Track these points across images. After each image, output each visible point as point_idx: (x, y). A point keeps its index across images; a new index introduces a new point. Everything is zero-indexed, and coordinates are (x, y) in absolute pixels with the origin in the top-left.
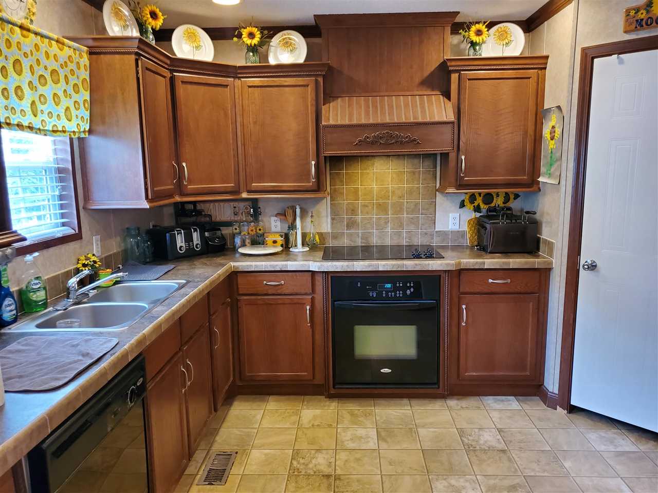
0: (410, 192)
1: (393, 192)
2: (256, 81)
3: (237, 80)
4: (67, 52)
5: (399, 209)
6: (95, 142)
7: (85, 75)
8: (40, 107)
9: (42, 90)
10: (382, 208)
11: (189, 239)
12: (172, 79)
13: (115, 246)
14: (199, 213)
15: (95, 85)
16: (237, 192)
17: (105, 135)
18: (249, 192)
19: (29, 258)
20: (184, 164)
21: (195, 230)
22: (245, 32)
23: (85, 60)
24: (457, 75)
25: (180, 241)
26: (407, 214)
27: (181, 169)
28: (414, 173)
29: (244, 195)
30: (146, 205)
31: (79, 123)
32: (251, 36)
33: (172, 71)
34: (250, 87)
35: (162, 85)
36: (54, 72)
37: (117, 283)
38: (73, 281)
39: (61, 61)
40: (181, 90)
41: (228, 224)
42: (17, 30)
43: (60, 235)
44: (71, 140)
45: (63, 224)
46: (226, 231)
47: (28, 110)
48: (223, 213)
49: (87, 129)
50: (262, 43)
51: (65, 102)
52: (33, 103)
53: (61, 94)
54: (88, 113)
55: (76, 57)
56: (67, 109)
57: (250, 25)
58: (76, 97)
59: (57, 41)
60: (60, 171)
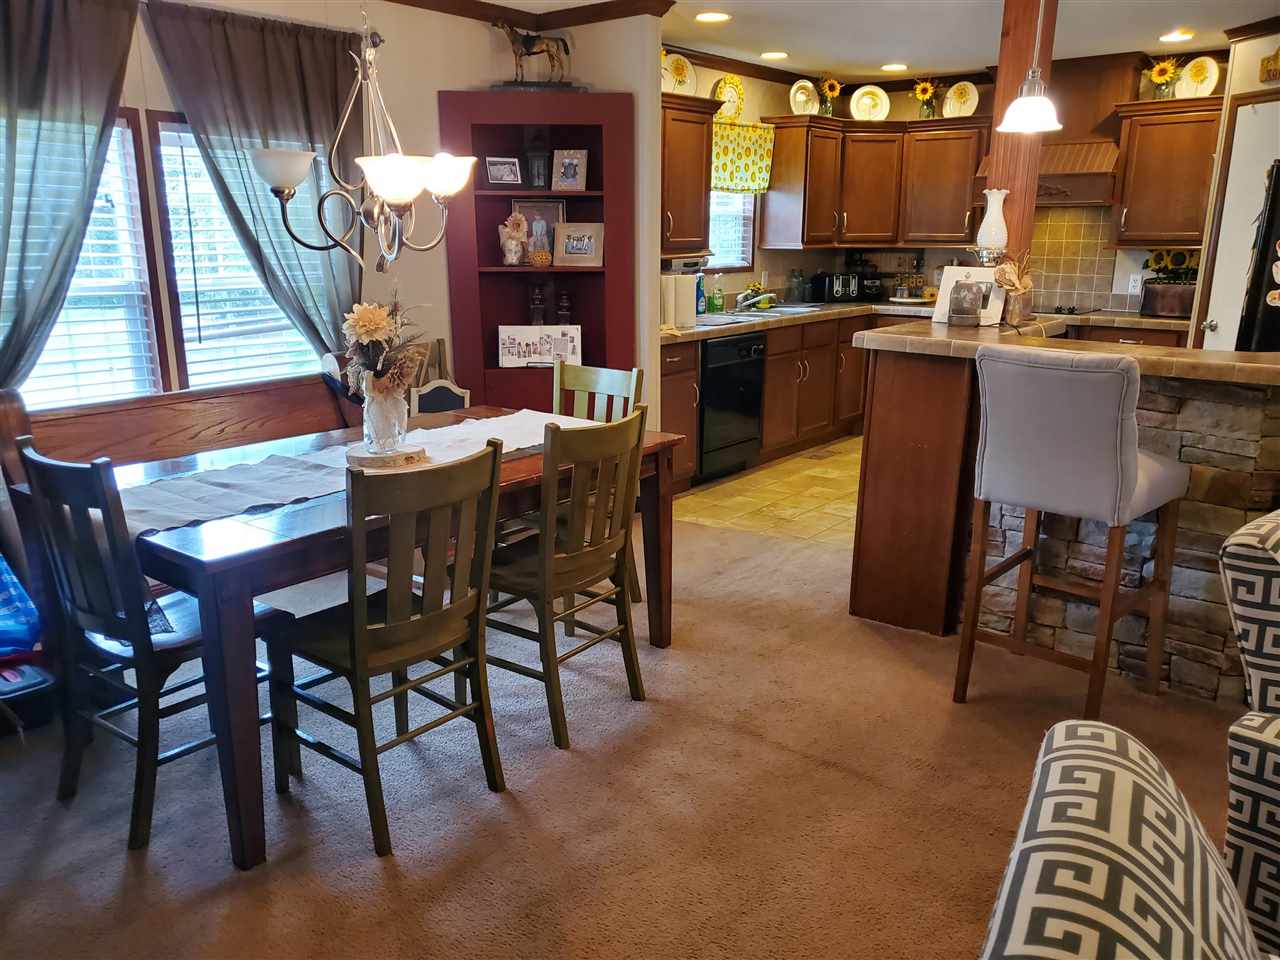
0: (1087, 248)
1: (1067, 248)
2: (924, 135)
3: (907, 135)
4: (759, 131)
5: (1071, 266)
6: (773, 196)
7: (770, 146)
8: (735, 174)
9: (738, 163)
10: (1053, 265)
11: (846, 284)
12: (844, 139)
13: (781, 283)
14: (865, 263)
15: (776, 154)
16: (895, 240)
17: (780, 189)
18: (906, 241)
19: (716, 276)
20: (845, 215)
21: (854, 277)
22: (919, 88)
23: (771, 135)
24: (1129, 121)
25: (838, 287)
26: (1081, 272)
27: (841, 218)
28: (1092, 227)
29: (900, 245)
30: (800, 247)
31: (761, 181)
32: (924, 91)
33: (843, 132)
34: (918, 140)
35: (831, 149)
36: (748, 149)
37: (772, 307)
38: (740, 297)
39: (754, 139)
40: (851, 148)
41: (892, 276)
42: (728, 127)
43: (738, 265)
44: (756, 196)
45: (743, 259)
46: (889, 283)
47: (728, 178)
48: (888, 264)
49: (767, 186)
50: (936, 95)
51: (753, 168)
52: (732, 173)
53: (750, 163)
54: (769, 175)
55: (765, 135)
56: (754, 173)
57: (925, 80)
58: (760, 164)
59: (753, 127)
60: (745, 218)
